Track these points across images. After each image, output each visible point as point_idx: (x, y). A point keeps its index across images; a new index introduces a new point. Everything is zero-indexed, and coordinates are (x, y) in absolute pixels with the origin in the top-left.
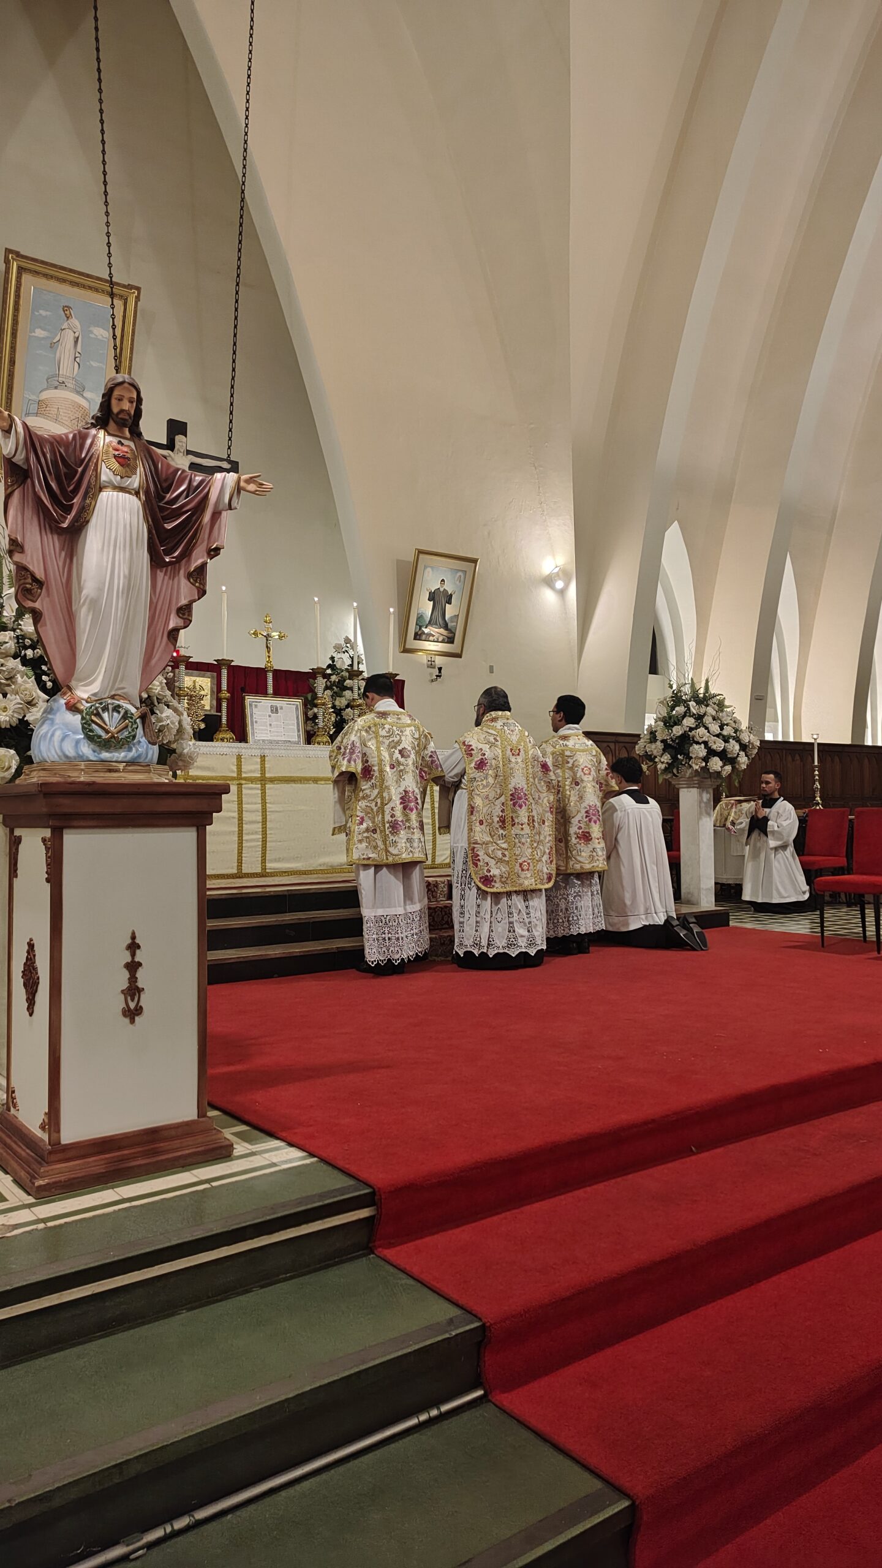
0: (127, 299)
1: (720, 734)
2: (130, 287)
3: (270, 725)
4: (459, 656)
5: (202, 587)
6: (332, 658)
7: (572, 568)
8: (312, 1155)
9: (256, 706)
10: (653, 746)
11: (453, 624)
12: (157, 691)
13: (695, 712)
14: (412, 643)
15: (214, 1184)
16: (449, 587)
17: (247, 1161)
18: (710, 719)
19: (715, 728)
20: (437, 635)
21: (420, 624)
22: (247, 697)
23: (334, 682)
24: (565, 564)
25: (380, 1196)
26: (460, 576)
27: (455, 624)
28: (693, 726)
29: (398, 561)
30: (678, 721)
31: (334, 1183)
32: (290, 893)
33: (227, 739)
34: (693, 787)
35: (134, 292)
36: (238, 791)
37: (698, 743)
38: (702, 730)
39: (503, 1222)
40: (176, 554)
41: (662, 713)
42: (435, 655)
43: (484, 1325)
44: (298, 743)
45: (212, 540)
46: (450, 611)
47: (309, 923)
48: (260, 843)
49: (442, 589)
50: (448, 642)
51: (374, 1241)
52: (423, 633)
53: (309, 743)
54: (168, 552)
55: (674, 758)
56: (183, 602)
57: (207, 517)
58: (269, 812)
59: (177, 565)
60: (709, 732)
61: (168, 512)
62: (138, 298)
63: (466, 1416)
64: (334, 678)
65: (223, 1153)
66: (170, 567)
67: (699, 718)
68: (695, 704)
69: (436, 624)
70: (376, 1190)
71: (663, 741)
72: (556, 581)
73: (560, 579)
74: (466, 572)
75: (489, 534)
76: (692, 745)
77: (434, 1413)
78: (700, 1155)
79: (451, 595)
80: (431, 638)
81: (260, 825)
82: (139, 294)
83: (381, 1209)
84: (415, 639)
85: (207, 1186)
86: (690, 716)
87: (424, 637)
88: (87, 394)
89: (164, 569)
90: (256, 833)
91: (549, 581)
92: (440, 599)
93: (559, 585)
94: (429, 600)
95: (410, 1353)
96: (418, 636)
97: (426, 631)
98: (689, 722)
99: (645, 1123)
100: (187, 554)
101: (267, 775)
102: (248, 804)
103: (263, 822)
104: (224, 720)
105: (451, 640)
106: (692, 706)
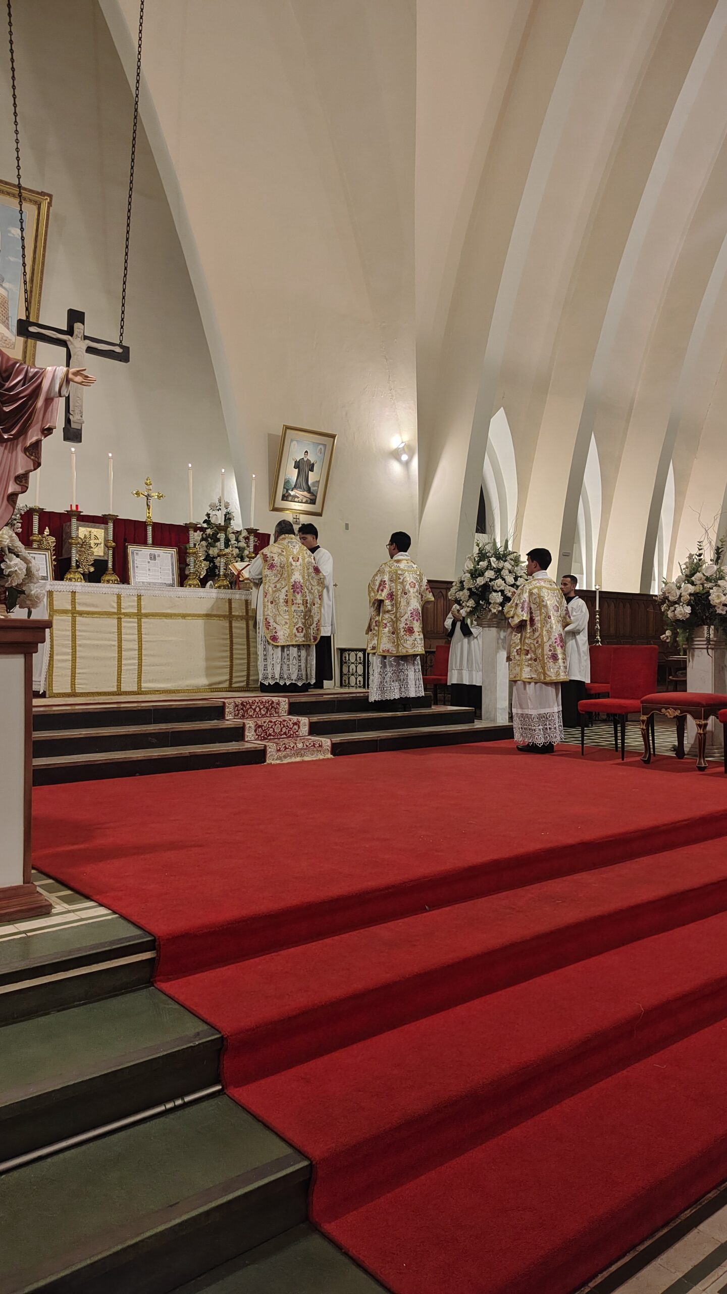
0: (40, 204)
1: (514, 584)
2: (43, 194)
3: (149, 570)
4: (320, 515)
5: (36, 459)
6: (208, 515)
7: (415, 444)
8: (115, 912)
9: (137, 554)
10: (461, 593)
11: (314, 488)
12: (6, 543)
13: (495, 566)
14: (280, 503)
15: (29, 934)
16: (311, 458)
17: (62, 917)
18: (507, 572)
19: (510, 579)
20: (301, 497)
21: (287, 488)
22: (129, 546)
23: (209, 534)
24: (408, 441)
25: (160, 942)
26: (321, 448)
27: (316, 488)
28: (493, 578)
29: (269, 435)
30: (482, 574)
31: (127, 933)
32: (154, 708)
33: (112, 581)
34: (493, 627)
35: (47, 199)
36: (118, 624)
37: (496, 591)
38: (499, 581)
39: (262, 963)
40: (13, 432)
41: (469, 566)
42: (300, 513)
43: (222, 1037)
44: (172, 585)
45: (45, 421)
46: (312, 477)
47: (169, 732)
48: (137, 667)
49: (305, 459)
50: (310, 503)
51: (156, 976)
52: (290, 495)
53: (181, 584)
54: (6, 431)
55: (477, 603)
56: (20, 471)
57: (40, 403)
58: (144, 641)
59: (16, 441)
60: (505, 582)
61: (6, 398)
62: (50, 204)
63: (204, 1104)
64: (209, 531)
65: (44, 910)
66: (9, 443)
67: (498, 571)
68: (495, 560)
69: (300, 488)
70: (157, 938)
71: (469, 589)
72: (402, 454)
73: (405, 453)
74: (326, 445)
75: (346, 414)
76: (491, 593)
77: (179, 1102)
78: (431, 912)
79: (313, 464)
80: (296, 500)
81: (136, 652)
82: (51, 200)
83: (160, 952)
84: (283, 500)
85: (24, 935)
86: (491, 569)
87: (290, 498)
88: (6, 285)
89: (4, 444)
90: (133, 658)
91: (395, 455)
92: (304, 467)
93: (405, 458)
94: (294, 467)
95: (159, 1057)
96: (285, 498)
97: (292, 493)
98: (490, 574)
99: (387, 888)
100: (23, 432)
101: (143, 611)
102: (127, 634)
103: (139, 649)
104: (110, 565)
105: (313, 502)
106: (493, 561)
